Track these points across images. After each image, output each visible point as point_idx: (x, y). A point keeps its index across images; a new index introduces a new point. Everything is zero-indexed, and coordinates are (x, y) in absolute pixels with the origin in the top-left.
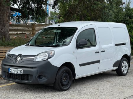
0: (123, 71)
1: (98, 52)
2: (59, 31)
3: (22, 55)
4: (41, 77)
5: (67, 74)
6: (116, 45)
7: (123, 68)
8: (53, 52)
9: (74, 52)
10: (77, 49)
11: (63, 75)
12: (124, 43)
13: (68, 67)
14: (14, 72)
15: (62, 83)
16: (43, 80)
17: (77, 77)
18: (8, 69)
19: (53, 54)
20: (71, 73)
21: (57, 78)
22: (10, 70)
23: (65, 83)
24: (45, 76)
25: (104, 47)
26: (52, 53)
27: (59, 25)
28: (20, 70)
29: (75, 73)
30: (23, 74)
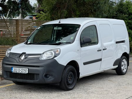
0: (123, 70)
1: (100, 50)
2: (60, 28)
3: (26, 53)
4: (48, 76)
5: (72, 73)
6: (117, 43)
7: (122, 66)
8: (59, 50)
9: (78, 50)
10: (81, 47)
11: (68, 74)
12: (123, 41)
13: (73, 66)
14: (18, 71)
15: (67, 82)
16: (49, 79)
17: (81, 76)
18: (11, 68)
19: (59, 52)
20: (76, 72)
21: (63, 77)
22: (14, 70)
23: (70, 82)
24: (52, 75)
25: (105, 44)
26: (57, 51)
27: (60, 22)
28: (24, 69)
29: (80, 72)
30: (28, 74)
